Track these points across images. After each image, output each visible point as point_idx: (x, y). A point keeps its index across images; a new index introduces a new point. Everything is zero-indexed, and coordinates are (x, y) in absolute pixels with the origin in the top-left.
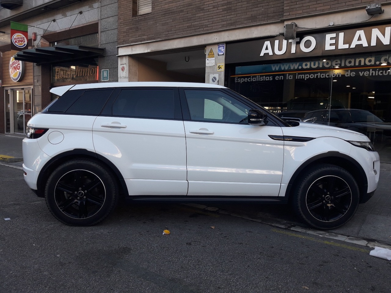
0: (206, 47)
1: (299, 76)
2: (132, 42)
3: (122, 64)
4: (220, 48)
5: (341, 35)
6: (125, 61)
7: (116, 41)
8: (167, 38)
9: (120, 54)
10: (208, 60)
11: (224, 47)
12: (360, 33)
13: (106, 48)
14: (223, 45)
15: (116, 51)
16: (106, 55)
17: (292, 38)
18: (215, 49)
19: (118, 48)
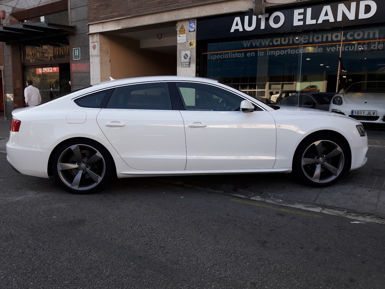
0: (177, 23)
1: (270, 52)
2: (103, 19)
3: (94, 42)
4: (191, 25)
5: (309, 11)
6: (96, 38)
7: (87, 18)
8: (137, 14)
9: (91, 32)
10: (179, 36)
11: (194, 23)
12: (327, 8)
13: (77, 26)
14: (194, 22)
15: (87, 28)
16: (77, 33)
17: (262, 14)
18: (186, 25)
19: (89, 25)
